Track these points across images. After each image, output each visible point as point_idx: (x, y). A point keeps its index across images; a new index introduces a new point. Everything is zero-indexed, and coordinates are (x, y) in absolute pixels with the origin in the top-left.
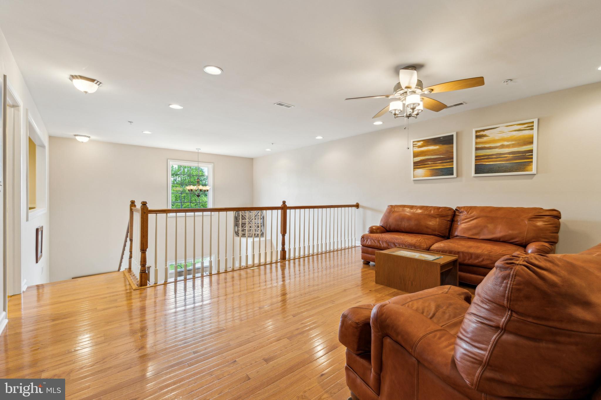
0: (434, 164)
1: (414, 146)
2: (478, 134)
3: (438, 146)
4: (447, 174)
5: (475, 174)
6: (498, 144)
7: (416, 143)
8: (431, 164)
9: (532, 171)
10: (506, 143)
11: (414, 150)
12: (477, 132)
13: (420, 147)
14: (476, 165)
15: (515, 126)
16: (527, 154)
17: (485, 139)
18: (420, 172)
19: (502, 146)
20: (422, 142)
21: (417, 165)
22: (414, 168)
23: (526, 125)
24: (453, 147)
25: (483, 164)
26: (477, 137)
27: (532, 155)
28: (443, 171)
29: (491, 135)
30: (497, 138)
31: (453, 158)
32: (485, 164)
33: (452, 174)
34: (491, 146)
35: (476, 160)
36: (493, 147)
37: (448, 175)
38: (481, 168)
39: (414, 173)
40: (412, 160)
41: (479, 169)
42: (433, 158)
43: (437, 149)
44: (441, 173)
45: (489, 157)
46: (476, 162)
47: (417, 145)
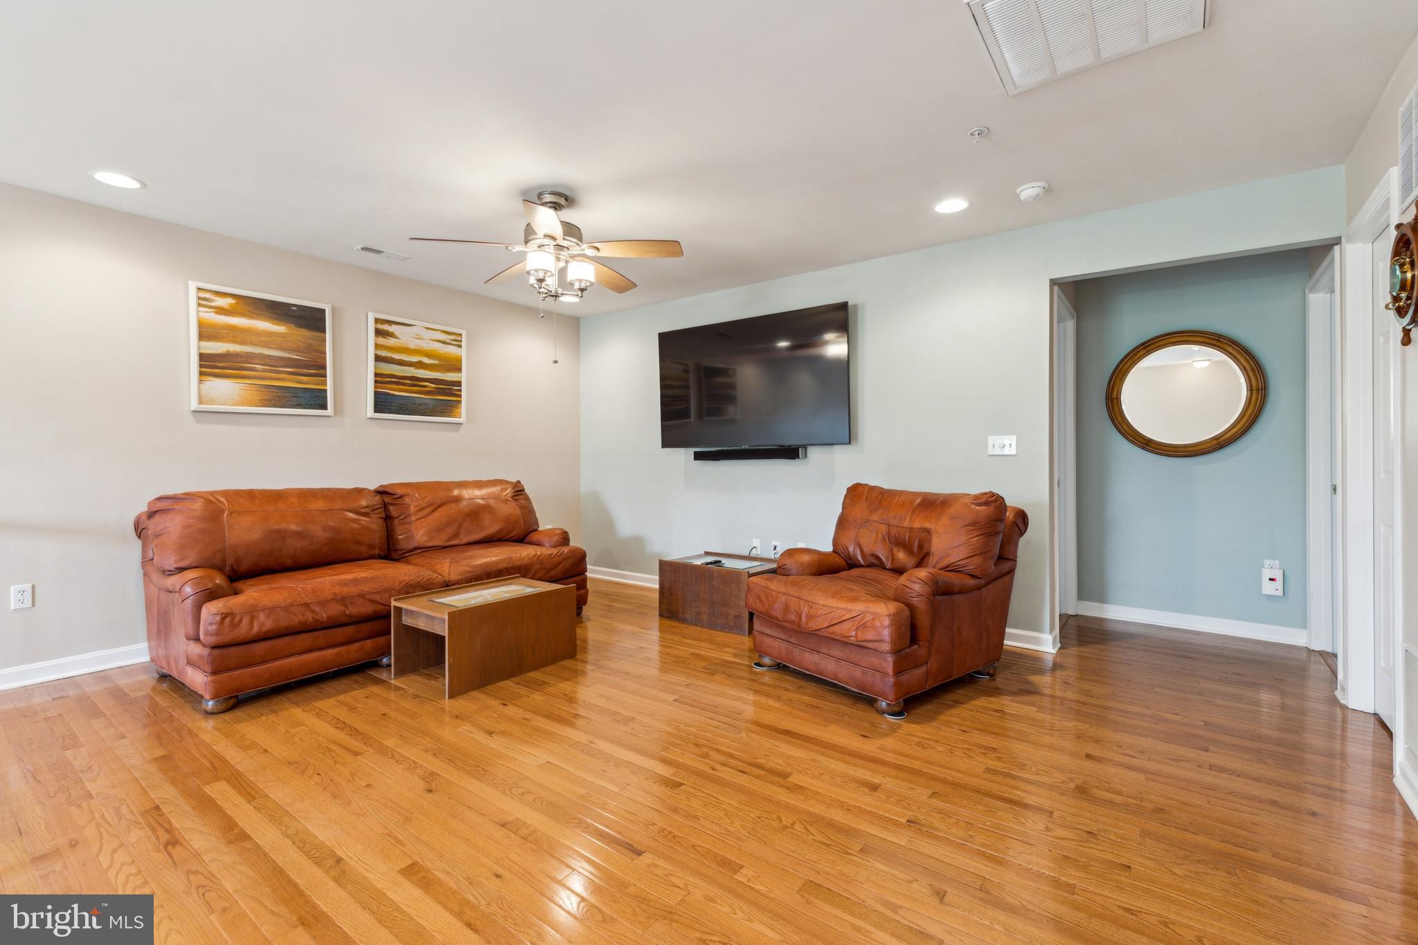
0: (270, 371)
1: (201, 302)
2: (380, 326)
3: (285, 326)
4: (311, 405)
5: (375, 412)
6: (414, 359)
7: (208, 295)
8: (265, 371)
9: (461, 418)
10: (426, 360)
11: (201, 315)
12: (377, 321)
13: (220, 311)
14: (376, 393)
15: (438, 332)
16: (454, 388)
17: (391, 342)
18: (225, 389)
19: (420, 365)
20: (230, 301)
21: (210, 365)
22: (201, 374)
23: (452, 337)
24: (324, 341)
25: (388, 394)
26: (379, 333)
27: (460, 390)
28: (301, 395)
29: (404, 337)
30: (412, 346)
31: (324, 367)
32: (393, 395)
33: (324, 407)
34: (402, 360)
35: (376, 382)
36: (405, 361)
37: (313, 408)
38: (385, 402)
39: (199, 389)
40: (194, 347)
41: (383, 404)
42: (269, 356)
43: (282, 333)
44: (294, 399)
45: (399, 380)
46: (375, 387)
47: (213, 304)
